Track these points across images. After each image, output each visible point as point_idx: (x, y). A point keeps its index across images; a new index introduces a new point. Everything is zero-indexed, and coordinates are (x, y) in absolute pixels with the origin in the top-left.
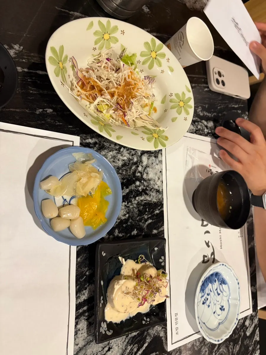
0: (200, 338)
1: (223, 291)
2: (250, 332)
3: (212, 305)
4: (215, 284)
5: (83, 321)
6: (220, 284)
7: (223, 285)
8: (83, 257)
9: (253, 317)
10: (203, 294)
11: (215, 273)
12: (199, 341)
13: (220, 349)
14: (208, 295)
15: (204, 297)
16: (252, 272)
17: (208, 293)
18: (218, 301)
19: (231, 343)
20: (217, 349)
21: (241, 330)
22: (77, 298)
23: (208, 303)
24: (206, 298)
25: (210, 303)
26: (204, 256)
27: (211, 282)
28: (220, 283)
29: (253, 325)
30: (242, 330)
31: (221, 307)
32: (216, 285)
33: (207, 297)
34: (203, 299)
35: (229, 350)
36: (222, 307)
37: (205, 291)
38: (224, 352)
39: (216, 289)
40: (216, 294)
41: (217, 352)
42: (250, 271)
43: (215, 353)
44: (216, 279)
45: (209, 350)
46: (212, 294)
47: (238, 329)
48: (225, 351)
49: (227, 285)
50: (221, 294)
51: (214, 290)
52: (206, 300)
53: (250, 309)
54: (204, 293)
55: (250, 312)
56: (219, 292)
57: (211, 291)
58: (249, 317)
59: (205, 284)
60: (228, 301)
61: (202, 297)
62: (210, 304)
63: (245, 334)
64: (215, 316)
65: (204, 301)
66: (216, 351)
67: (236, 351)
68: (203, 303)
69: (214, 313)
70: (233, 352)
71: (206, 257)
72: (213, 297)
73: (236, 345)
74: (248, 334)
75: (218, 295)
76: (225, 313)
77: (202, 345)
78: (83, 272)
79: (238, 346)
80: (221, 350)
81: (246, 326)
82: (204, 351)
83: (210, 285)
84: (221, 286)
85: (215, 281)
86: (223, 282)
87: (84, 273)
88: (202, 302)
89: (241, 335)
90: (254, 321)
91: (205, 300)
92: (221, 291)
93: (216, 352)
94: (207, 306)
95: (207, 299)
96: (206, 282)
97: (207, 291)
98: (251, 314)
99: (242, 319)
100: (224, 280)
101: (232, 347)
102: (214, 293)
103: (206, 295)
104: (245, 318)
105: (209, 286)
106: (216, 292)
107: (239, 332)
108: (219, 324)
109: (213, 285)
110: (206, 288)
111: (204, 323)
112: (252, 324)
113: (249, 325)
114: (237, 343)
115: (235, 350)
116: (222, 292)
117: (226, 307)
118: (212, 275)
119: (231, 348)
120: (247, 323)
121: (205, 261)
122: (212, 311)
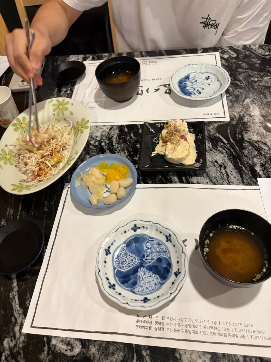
0: (226, 96)
1: (194, 78)
2: (235, 53)
3: (202, 87)
4: (187, 84)
5: (192, 179)
6: (189, 80)
7: (190, 77)
8: (148, 180)
9: (223, 51)
10: (193, 94)
11: (179, 84)
12: (229, 97)
13: (240, 80)
14: (194, 89)
15: (196, 92)
16: (186, 53)
17: (193, 90)
18: (201, 81)
19: (238, 71)
20: (239, 82)
21: (230, 62)
23: (200, 90)
24: (196, 91)
25: (201, 88)
26: (166, 93)
27: (185, 87)
28: (188, 80)
29: (230, 51)
30: (231, 61)
31: (206, 79)
32: (188, 83)
33: (196, 90)
34: (197, 94)
35: (243, 72)
36: (206, 78)
37: (191, 92)
38: (243, 76)
39: (192, 83)
40: (195, 83)
41: (242, 81)
42: (186, 54)
43: (242, 84)
44: (184, 83)
45: (238, 89)
46: (194, 86)
47: (228, 64)
48: (242, 76)
49: (190, 75)
50: (196, 79)
51: (192, 84)
52: (198, 91)
53: (215, 54)
54: (192, 93)
55: (218, 54)
56: (195, 80)
57: (192, 87)
58: (222, 55)
59: (185, 92)
60: (203, 73)
61: (195, 94)
62: (202, 88)
63: (235, 58)
64: (212, 84)
65: (199, 93)
66: (241, 83)
67: (245, 66)
68: (200, 93)
69: (209, 85)
70: (246, 69)
71: (166, 91)
72: (197, 86)
73: (241, 66)
74: (235, 55)
75: (197, 82)
76: (212, 76)
77: (232, 94)
78: (159, 180)
79: (242, 64)
80: (241, 79)
81: (228, 58)
82: (237, 93)
83: (187, 88)
84: (190, 79)
85: (185, 84)
86: (187, 78)
87: (160, 179)
88: (199, 95)
89: (234, 61)
90: (226, 50)
91: (198, 92)
92: (194, 79)
93: (242, 82)
94: (203, 90)
95: (198, 90)
96: (184, 91)
97: (191, 90)
98: (220, 53)
99: (221, 61)
100: (186, 76)
101: (241, 69)
102: (194, 85)
103: (194, 91)
104: (222, 58)
105: (188, 89)
106: (194, 84)
107: (232, 64)
108: (218, 81)
109: (188, 85)
110: (189, 91)
111: (214, 93)
112: (228, 52)
113: (228, 54)
114: (240, 65)
115: (245, 67)
116: (195, 78)
117: (207, 75)
118: (180, 86)
119: (242, 70)
120: (226, 56)
121: (169, 92)
122: (207, 86)
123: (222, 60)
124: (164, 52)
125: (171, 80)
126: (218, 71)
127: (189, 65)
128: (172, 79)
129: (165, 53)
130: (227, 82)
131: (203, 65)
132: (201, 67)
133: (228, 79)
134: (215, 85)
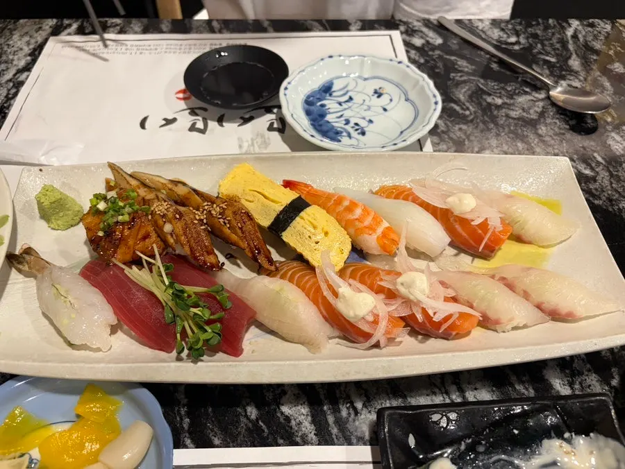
0: (432, 142)
1: (346, 90)
2: (437, 36)
3: (368, 115)
4: (327, 108)
5: (357, 423)
6: (331, 95)
7: (334, 89)
8: (212, 430)
9: (410, 30)
10: (344, 134)
11: (307, 106)
12: (438, 144)
13: (460, 100)
14: (347, 122)
15: (352, 131)
16: (321, 28)
17: (344, 122)
18: (364, 101)
19: (452, 77)
20: (458, 105)
21: (428, 56)
22: (305, 442)
23: (363, 123)
24: (353, 127)
25: (364, 118)
26: (271, 128)
27: (323, 116)
28: (328, 95)
29: (425, 30)
30: (430, 53)
31: (376, 95)
32: (330, 104)
33: (352, 124)
34: (354, 134)
35: (464, 82)
36: (376, 92)
37: (339, 129)
38: (465, 92)
39: (340, 104)
40: (349, 104)
41: (464, 105)
42: (320, 31)
43: (465, 110)
44: (319, 104)
45: (458, 124)
46: (347, 114)
47: (426, 60)
48: (464, 90)
49: (335, 82)
50: (349, 94)
51: (340, 108)
52: (357, 127)
53: (390, 36)
54: (342, 132)
55: (396, 34)
56: (346, 98)
57: (341, 116)
58: (407, 38)
59: (325, 128)
60: (365, 79)
61: (349, 136)
62: (368, 119)
63: (439, 47)
64: (391, 109)
65: (359, 131)
66: (462, 109)
67: (467, 67)
68: (363, 133)
69: (385, 110)
70: (468, 74)
71: (272, 124)
72: (354, 114)
73: (456, 67)
74: (439, 41)
75: (353, 101)
76: (388, 88)
77: (446, 136)
78: (248, 429)
79: (459, 63)
80: (462, 97)
81: (423, 45)
82: (459, 134)
83: (329, 118)
84: (334, 94)
85: (323, 106)
86: (327, 89)
87: (250, 425)
88: (360, 137)
89: (439, 55)
90: (416, 28)
91: (357, 130)
92: (345, 94)
93: (465, 107)
94: (371, 125)
95: (356, 124)
96: (321, 125)
97: (339, 125)
98: (402, 33)
99: (407, 52)
100: (324, 86)
101: (459, 74)
102: (345, 109)
103: (347, 127)
104: (407, 44)
105: (330, 121)
106: (345, 106)
107: (434, 60)
108: (407, 100)
109: (331, 111)
110: (333, 127)
111: (402, 132)
112: (422, 32)
113: (422, 37)
114: (454, 63)
115: (466, 69)
116: (347, 92)
117: (376, 84)
118: (308, 113)
119: (461, 76)
120: (418, 42)
121: (281, 127)
122: (381, 114)
123: (409, 49)
124: (266, 24)
125: (285, 95)
126: (406, 76)
127: (331, 57)
128: (287, 92)
129: (269, 25)
130: (433, 106)
131: (366, 59)
132: (362, 63)
133: (435, 96)
134: (400, 113)
